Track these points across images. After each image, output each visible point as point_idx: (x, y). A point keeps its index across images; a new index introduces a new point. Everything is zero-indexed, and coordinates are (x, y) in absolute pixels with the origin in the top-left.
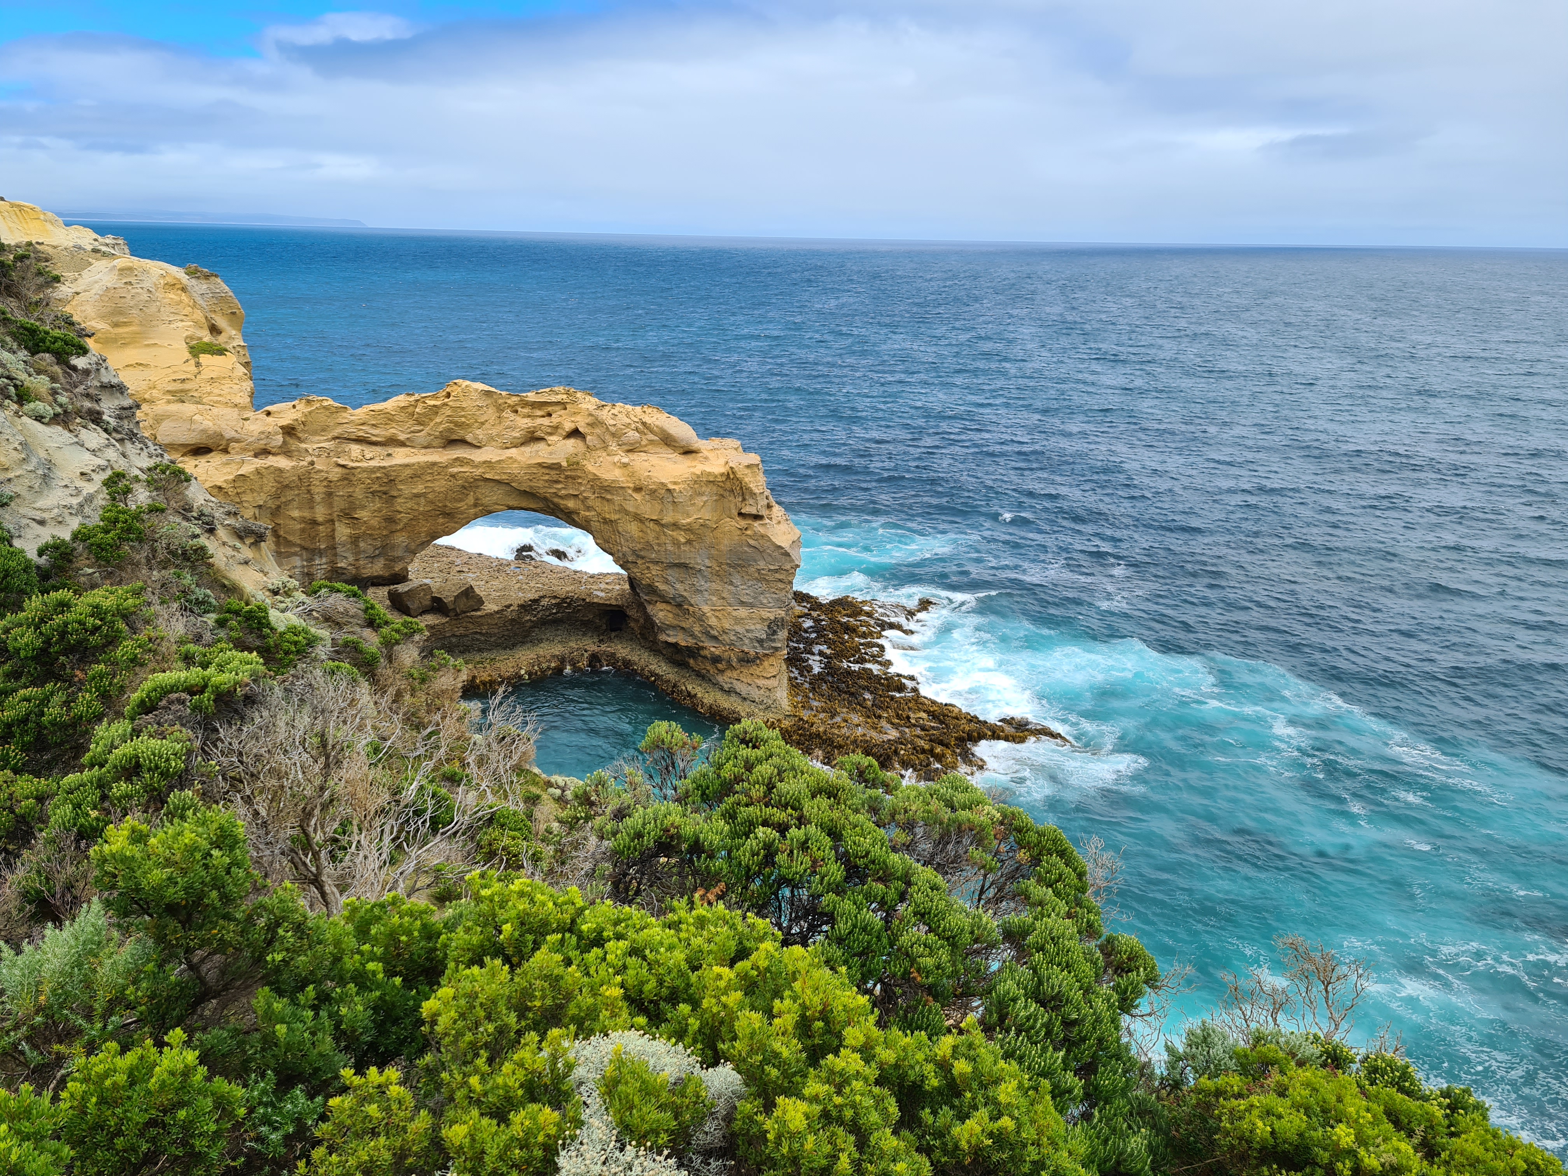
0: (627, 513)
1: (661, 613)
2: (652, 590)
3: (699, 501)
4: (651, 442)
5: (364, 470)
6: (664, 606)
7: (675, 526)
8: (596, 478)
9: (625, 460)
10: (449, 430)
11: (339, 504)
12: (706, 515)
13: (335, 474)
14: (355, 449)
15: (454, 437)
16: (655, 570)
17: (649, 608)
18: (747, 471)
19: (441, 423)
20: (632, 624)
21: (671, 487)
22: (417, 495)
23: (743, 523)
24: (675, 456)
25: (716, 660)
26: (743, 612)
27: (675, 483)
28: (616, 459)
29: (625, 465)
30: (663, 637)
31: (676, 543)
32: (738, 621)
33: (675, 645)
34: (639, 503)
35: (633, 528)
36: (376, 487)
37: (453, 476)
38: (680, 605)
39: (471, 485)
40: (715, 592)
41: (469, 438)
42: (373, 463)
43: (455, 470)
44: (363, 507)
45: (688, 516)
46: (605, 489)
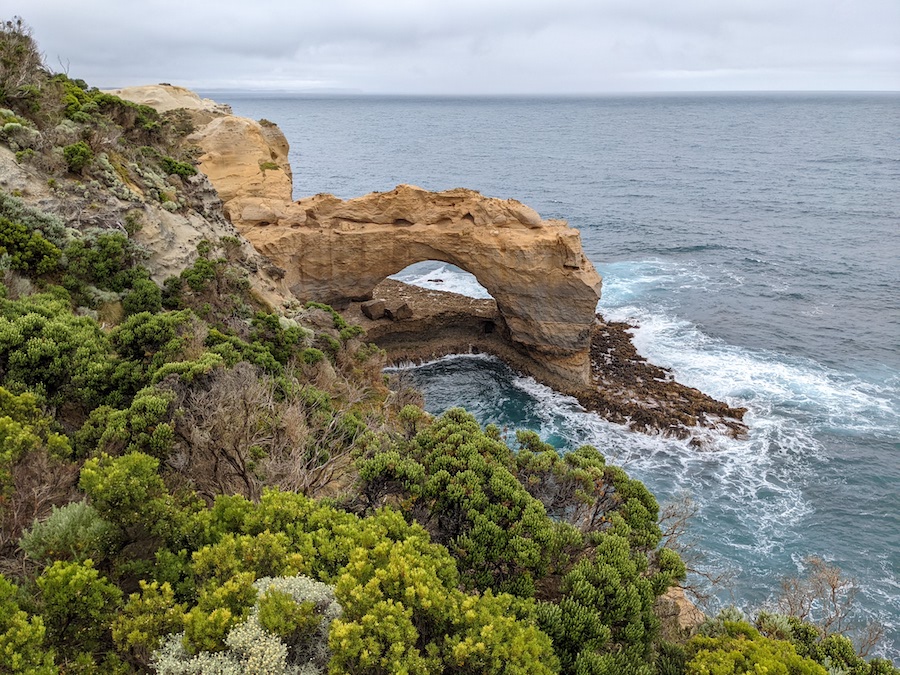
0: (497, 264)
1: (515, 325)
2: (510, 311)
3: (540, 258)
4: (513, 221)
5: (349, 236)
6: (516, 320)
7: (525, 272)
8: (479, 243)
9: (497, 232)
10: (397, 213)
11: (334, 255)
12: (543, 266)
13: (334, 238)
14: (345, 224)
15: (400, 217)
16: (511, 298)
17: (507, 321)
18: (570, 240)
19: (392, 210)
20: (498, 330)
21: (523, 248)
22: (377, 251)
23: (566, 272)
24: (526, 230)
25: (545, 354)
26: (564, 326)
27: (526, 247)
28: (491, 232)
29: (496, 236)
30: (515, 338)
31: (525, 283)
32: (561, 330)
33: (521, 343)
34: (504, 259)
35: (499, 273)
36: (354, 246)
37: (398, 240)
38: (526, 319)
39: (407, 245)
40: (549, 313)
41: (408, 218)
42: (353, 232)
43: (399, 237)
44: (348, 257)
45: (533, 266)
46: (484, 250)
